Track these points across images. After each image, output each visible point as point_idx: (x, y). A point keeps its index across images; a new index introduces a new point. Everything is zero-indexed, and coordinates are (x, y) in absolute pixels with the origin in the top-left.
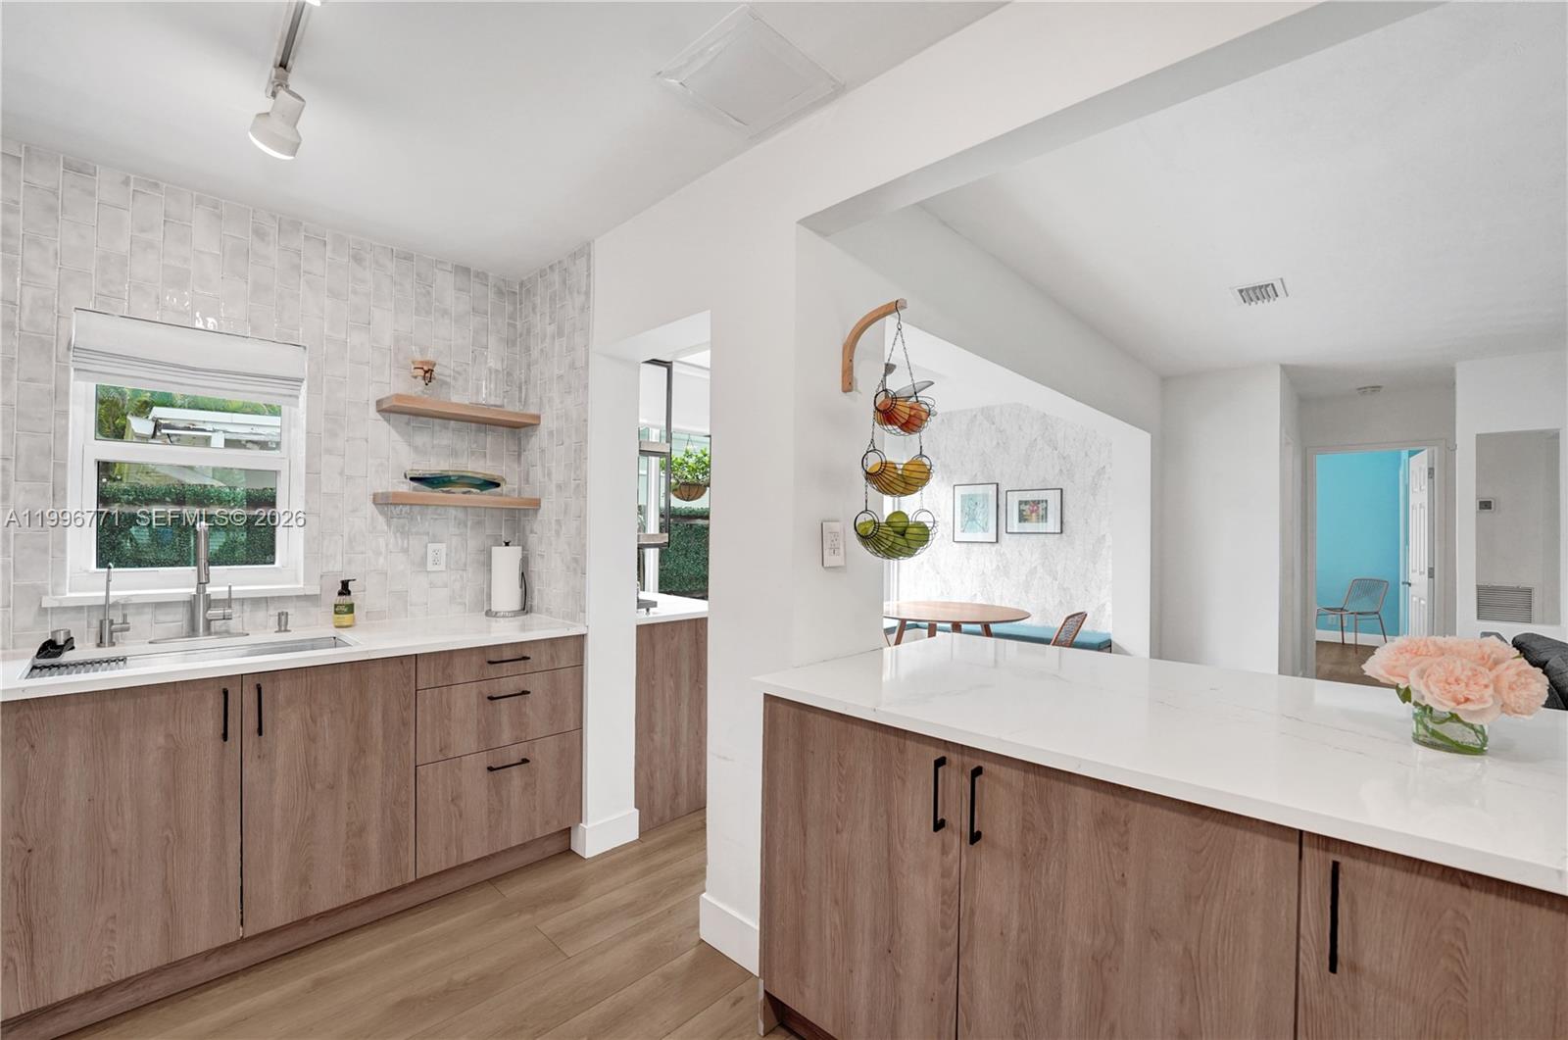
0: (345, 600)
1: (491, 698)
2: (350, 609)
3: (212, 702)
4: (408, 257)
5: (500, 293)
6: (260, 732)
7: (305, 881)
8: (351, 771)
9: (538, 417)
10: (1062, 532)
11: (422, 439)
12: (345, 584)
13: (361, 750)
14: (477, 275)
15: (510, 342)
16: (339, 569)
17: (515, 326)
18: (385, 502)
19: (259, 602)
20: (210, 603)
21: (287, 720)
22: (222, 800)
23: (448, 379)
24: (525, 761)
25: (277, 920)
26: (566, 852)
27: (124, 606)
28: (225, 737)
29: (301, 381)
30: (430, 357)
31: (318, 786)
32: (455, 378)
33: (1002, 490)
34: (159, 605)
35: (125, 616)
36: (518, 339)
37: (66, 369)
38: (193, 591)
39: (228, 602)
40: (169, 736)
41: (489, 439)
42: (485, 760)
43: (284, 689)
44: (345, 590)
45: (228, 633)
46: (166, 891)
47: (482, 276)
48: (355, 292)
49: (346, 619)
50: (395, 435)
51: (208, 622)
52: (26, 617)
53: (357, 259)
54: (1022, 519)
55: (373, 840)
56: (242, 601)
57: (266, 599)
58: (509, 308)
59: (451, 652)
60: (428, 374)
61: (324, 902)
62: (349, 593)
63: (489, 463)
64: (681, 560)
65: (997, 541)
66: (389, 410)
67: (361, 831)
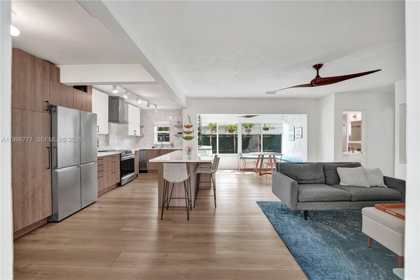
4: (178, 110)
10: (302, 138)
18: (175, 135)
19: (167, 145)
20: (163, 145)
29: (169, 125)
33: (295, 128)
37: (154, 126)
39: (164, 145)
44: (172, 144)
49: (172, 147)
52: (152, 145)
53: (173, 112)
65: (294, 140)
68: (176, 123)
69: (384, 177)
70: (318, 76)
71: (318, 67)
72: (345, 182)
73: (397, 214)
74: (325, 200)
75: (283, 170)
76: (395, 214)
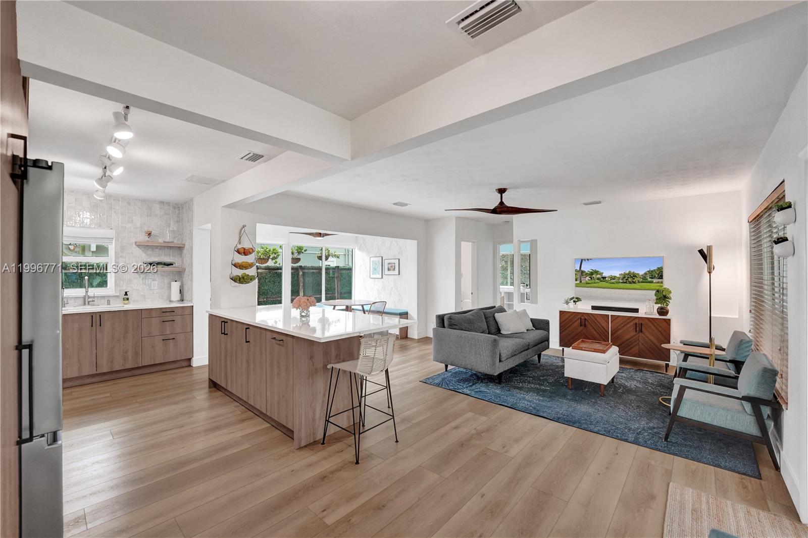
0: (127, 297)
1: (163, 321)
2: (128, 299)
3: (89, 318)
5: (174, 208)
6: (100, 326)
7: (112, 362)
8: (124, 337)
9: (184, 245)
11: (150, 252)
12: (126, 293)
13: (126, 332)
14: (167, 203)
15: (178, 222)
16: (125, 289)
17: (179, 217)
19: (103, 297)
21: (107, 325)
22: (91, 340)
23: (158, 235)
24: (174, 339)
25: (105, 370)
26: (190, 366)
27: (67, 298)
28: (92, 326)
30: (150, 230)
31: (115, 340)
32: (160, 234)
34: (76, 298)
35: (67, 300)
36: (179, 221)
38: (85, 294)
39: (94, 297)
40: (79, 325)
41: (171, 251)
42: (162, 338)
43: (106, 316)
44: (126, 294)
45: (94, 305)
46: (79, 360)
47: (168, 204)
48: (128, 213)
49: (127, 302)
50: (141, 251)
51: (89, 302)
53: (129, 204)
54: (389, 270)
55: (130, 354)
56: (98, 297)
57: (104, 297)
58: (177, 211)
59: (151, 309)
60: (150, 234)
61: (117, 368)
62: (127, 295)
63: (171, 258)
64: (271, 286)
66: (139, 245)
67: (127, 351)
68: (143, 238)
69: (532, 320)
70: (502, 203)
71: (502, 191)
72: (508, 330)
73: (594, 349)
74: (516, 353)
75: (455, 325)
76: (593, 350)
